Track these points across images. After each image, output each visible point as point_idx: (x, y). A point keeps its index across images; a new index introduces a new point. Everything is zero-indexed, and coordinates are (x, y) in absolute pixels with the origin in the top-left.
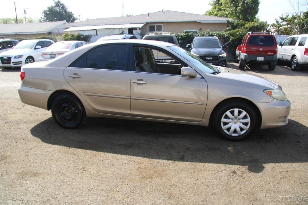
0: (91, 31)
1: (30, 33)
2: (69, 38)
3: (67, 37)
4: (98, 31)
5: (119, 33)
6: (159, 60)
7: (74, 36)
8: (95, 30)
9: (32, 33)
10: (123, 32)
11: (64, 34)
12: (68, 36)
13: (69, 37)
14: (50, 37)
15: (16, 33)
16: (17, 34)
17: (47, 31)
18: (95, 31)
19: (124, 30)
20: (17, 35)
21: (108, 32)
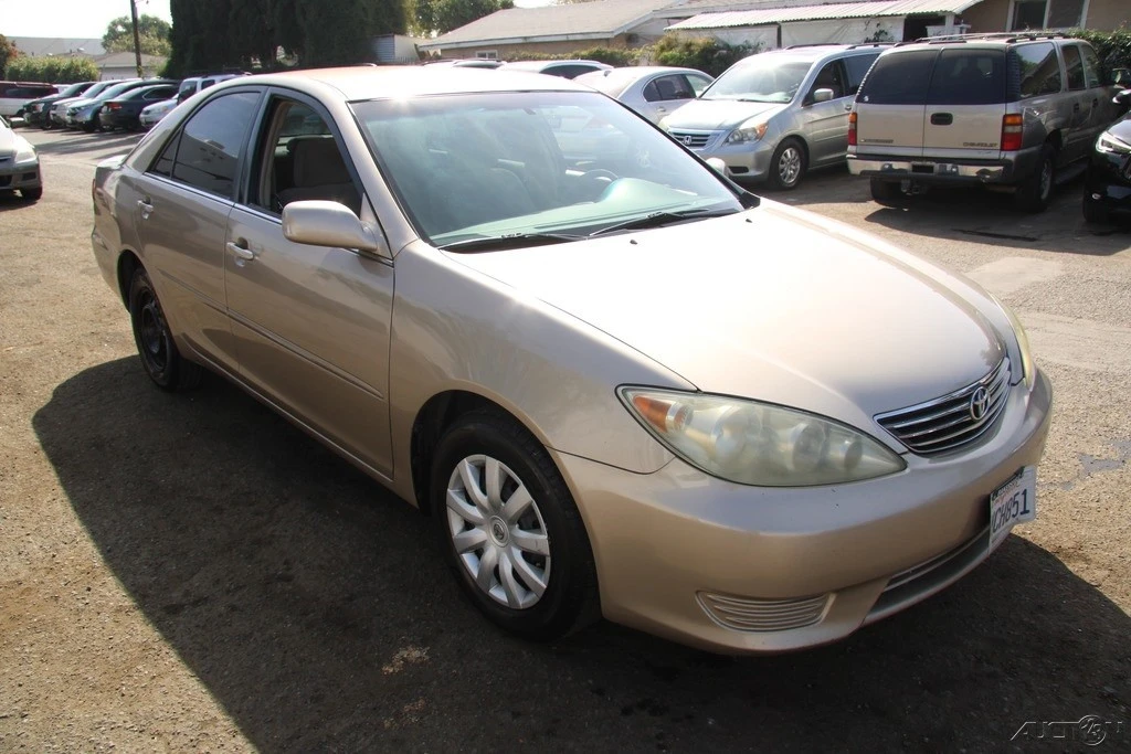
0: (759, 29)
1: (564, 38)
2: (673, 57)
3: (666, 54)
4: (783, 29)
5: (864, 38)
6: (928, 163)
7: (692, 48)
8: (775, 23)
9: (571, 38)
10: (881, 32)
11: (662, 42)
12: (671, 49)
13: (675, 52)
14: (616, 50)
15: (525, 38)
16: (528, 41)
17: (619, 29)
18: (775, 29)
19: (887, 26)
20: (527, 44)
21: (823, 33)
